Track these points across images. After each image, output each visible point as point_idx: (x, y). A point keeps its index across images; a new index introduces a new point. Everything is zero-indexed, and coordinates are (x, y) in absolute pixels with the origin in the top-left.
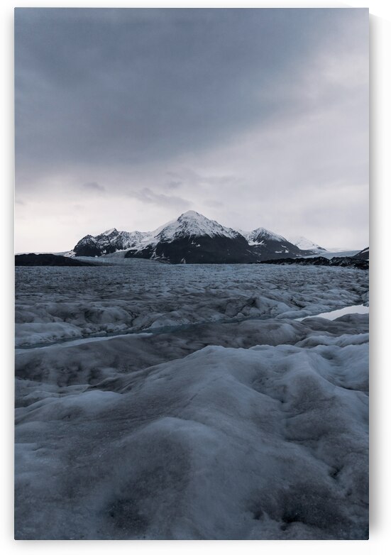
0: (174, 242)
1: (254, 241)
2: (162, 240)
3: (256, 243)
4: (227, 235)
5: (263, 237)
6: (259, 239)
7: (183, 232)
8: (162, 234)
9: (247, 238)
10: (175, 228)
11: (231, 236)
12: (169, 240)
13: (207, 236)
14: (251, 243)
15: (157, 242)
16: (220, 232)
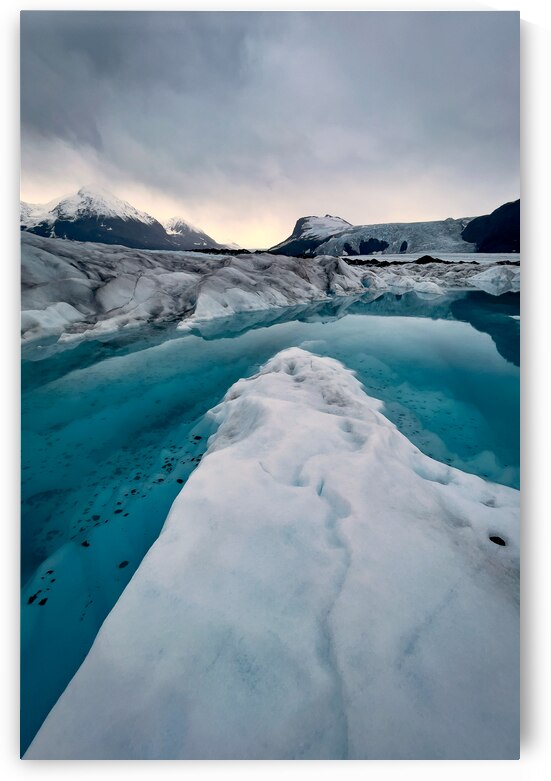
0: (78, 222)
1: (172, 229)
2: (61, 217)
3: (174, 232)
4: (142, 221)
5: (181, 227)
6: (177, 228)
7: (88, 210)
8: (58, 209)
9: (165, 227)
10: (76, 203)
11: (147, 221)
12: (70, 218)
13: (119, 219)
14: (169, 232)
15: (53, 219)
16: (134, 216)
